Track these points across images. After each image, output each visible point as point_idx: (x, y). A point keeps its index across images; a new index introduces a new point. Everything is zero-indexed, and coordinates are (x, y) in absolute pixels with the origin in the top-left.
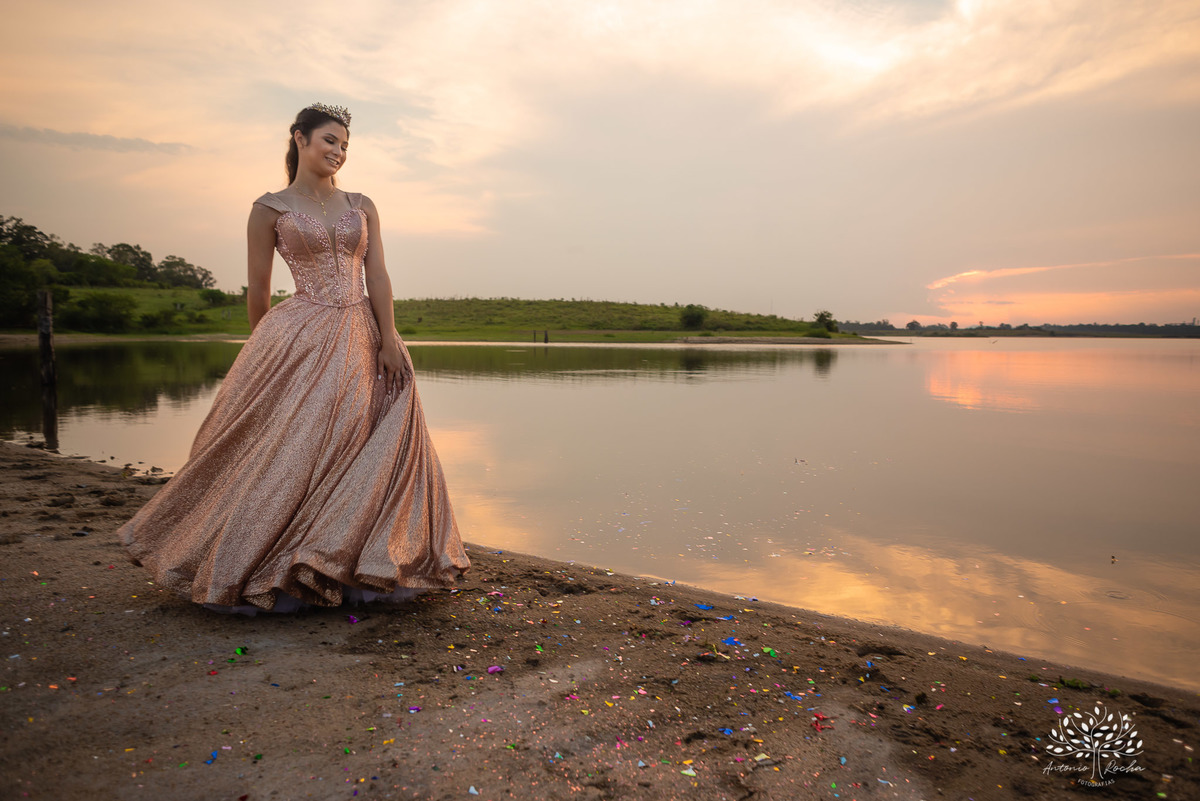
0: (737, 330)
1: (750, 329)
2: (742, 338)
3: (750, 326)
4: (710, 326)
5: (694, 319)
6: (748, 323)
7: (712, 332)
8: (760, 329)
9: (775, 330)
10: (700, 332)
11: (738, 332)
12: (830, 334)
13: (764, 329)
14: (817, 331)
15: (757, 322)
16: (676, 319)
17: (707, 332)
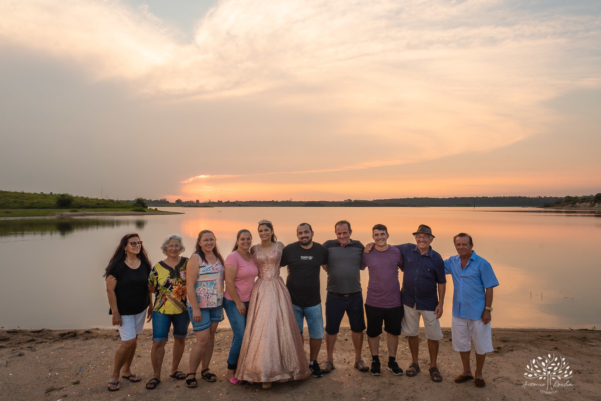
0: (92, 208)
1: (100, 207)
2: (96, 213)
3: (100, 206)
4: (76, 206)
5: (65, 202)
6: (98, 204)
7: (78, 210)
8: (105, 207)
9: (114, 208)
10: (70, 210)
11: (94, 209)
12: (145, 209)
13: (108, 208)
14: (138, 208)
15: (104, 204)
16: (53, 202)
17: (75, 209)
